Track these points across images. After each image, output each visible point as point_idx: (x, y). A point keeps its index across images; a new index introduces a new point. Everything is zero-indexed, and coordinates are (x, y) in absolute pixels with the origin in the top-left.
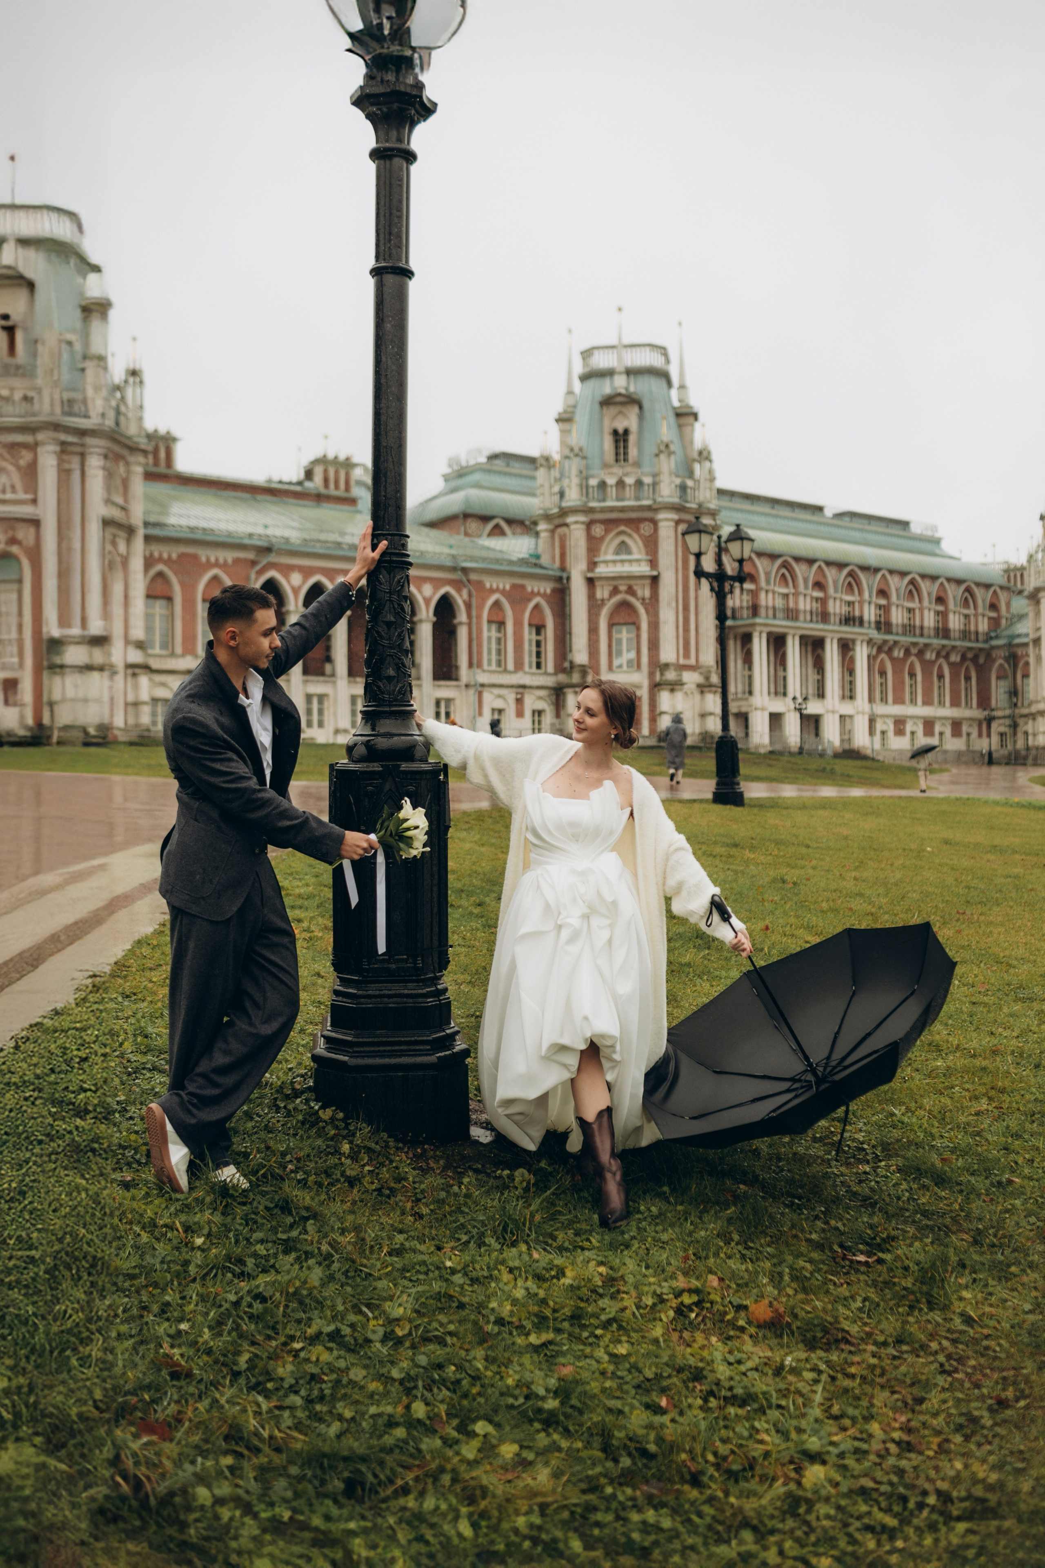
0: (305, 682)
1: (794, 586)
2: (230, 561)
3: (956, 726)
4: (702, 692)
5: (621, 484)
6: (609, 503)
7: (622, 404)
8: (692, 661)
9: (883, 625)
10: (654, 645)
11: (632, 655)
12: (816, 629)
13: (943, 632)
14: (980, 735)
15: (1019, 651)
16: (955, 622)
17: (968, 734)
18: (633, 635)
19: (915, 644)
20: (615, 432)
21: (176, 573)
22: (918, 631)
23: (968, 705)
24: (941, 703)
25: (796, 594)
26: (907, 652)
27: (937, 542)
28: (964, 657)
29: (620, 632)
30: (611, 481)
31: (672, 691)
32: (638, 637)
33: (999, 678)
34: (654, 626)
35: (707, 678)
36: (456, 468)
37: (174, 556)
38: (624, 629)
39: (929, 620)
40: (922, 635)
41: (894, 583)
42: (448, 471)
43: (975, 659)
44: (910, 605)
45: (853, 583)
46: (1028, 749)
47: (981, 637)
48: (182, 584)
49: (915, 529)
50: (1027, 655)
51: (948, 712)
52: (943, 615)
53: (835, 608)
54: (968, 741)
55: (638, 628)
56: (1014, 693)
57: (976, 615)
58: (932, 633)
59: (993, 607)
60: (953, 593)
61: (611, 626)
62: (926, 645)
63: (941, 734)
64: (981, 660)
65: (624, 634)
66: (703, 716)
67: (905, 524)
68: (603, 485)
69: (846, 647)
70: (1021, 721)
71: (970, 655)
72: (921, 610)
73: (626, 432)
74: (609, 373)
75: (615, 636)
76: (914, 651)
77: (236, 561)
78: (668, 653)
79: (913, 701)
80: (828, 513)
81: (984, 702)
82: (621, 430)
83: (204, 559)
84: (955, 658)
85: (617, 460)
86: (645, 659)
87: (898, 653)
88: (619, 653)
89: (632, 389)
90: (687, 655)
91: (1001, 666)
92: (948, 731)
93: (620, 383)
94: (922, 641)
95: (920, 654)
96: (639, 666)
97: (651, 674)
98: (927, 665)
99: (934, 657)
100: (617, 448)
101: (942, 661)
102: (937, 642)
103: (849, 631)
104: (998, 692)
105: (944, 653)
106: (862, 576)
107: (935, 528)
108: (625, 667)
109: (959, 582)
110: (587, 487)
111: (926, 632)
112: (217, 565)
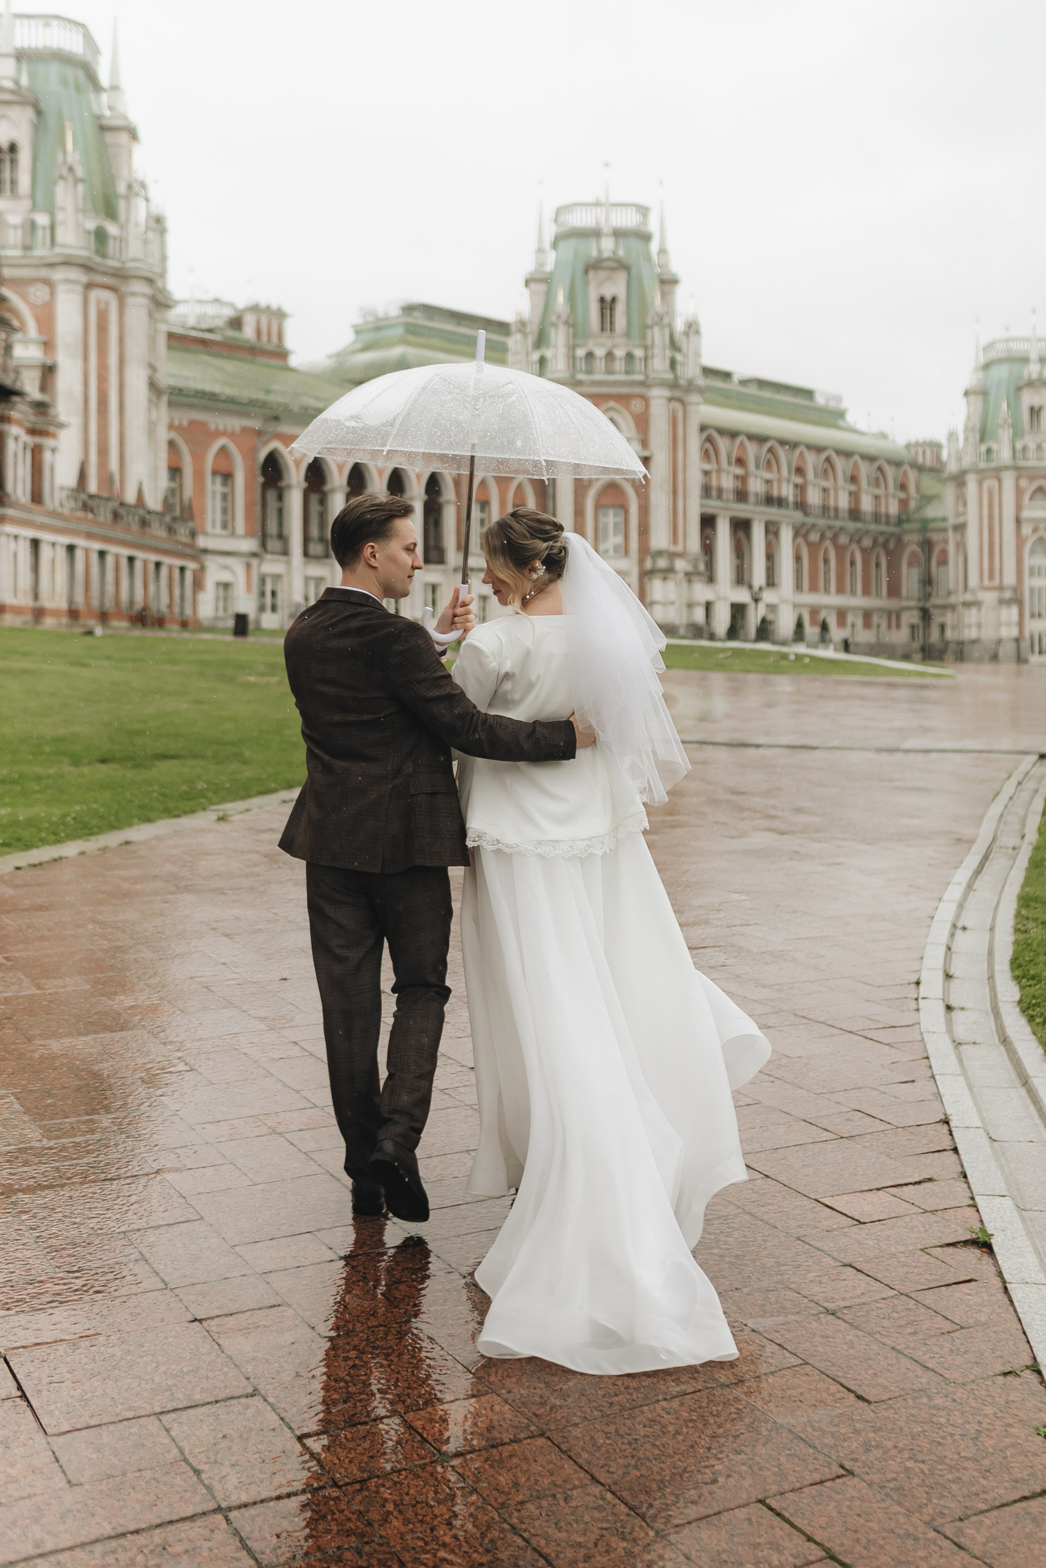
0: (305, 564)
1: (718, 462)
2: (238, 429)
3: (867, 616)
4: (690, 581)
5: (610, 356)
6: (598, 377)
7: (613, 269)
8: (679, 548)
9: (801, 505)
10: (644, 530)
11: (620, 539)
12: (742, 510)
13: (855, 514)
14: (889, 626)
15: (934, 537)
16: (867, 504)
17: (878, 626)
18: (620, 519)
19: (830, 528)
20: (602, 300)
21: (187, 442)
22: (832, 513)
23: (878, 595)
24: (853, 592)
25: (719, 471)
26: (823, 537)
27: (841, 414)
28: (875, 542)
29: (606, 515)
30: (600, 352)
31: (665, 579)
32: (626, 521)
33: (910, 564)
34: (644, 511)
35: (695, 567)
36: (370, 319)
37: (185, 423)
38: (611, 512)
39: (844, 502)
40: (836, 516)
41: (811, 461)
42: (358, 320)
43: (885, 545)
44: (825, 484)
45: (771, 461)
46: (947, 643)
47: (892, 521)
48: (194, 454)
49: (820, 400)
50: (946, 542)
51: (859, 601)
52: (855, 496)
53: (756, 486)
54: (878, 633)
55: (627, 513)
56: (927, 581)
57: (887, 496)
58: (846, 515)
59: (903, 487)
60: (865, 470)
61: (598, 507)
62: (842, 529)
63: (853, 625)
64: (892, 545)
65: (611, 518)
66: (690, 606)
67: (808, 394)
68: (590, 355)
69: (772, 531)
70: (935, 612)
71: (881, 540)
72: (836, 490)
73: (614, 300)
74: (596, 233)
75: (602, 519)
76: (829, 534)
77: (244, 430)
78: (660, 539)
79: (827, 590)
80: (736, 378)
81: (894, 591)
82: (608, 297)
83: (212, 427)
84: (867, 542)
85: (602, 330)
86: (634, 545)
87: (814, 537)
88: (606, 538)
89: (621, 253)
90: (675, 541)
91: (913, 553)
92: (859, 622)
93: (607, 245)
94: (838, 524)
95: (834, 539)
96: (627, 552)
97: (641, 561)
98: (840, 550)
99: (847, 541)
100: (602, 316)
101: (854, 546)
102: (851, 526)
103: (773, 513)
104: (910, 579)
105: (856, 538)
106: (781, 452)
107: (839, 399)
108: (611, 552)
109: (870, 458)
110: (574, 357)
111: (840, 515)
112: (224, 434)
